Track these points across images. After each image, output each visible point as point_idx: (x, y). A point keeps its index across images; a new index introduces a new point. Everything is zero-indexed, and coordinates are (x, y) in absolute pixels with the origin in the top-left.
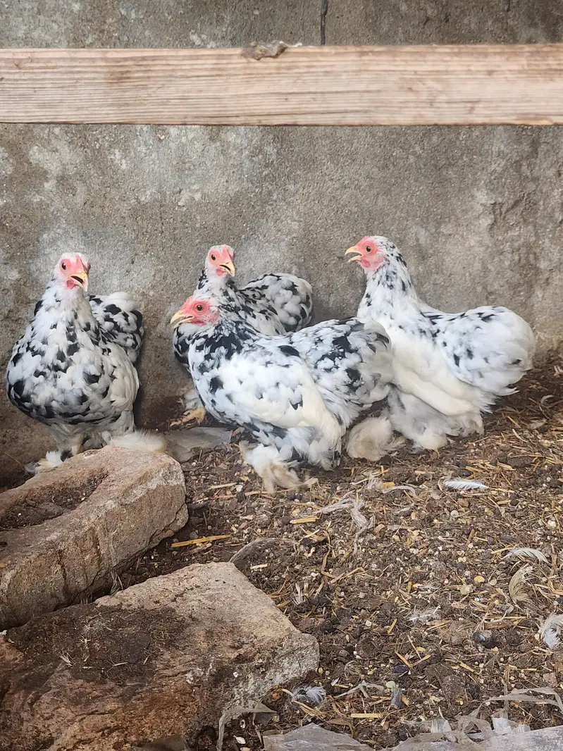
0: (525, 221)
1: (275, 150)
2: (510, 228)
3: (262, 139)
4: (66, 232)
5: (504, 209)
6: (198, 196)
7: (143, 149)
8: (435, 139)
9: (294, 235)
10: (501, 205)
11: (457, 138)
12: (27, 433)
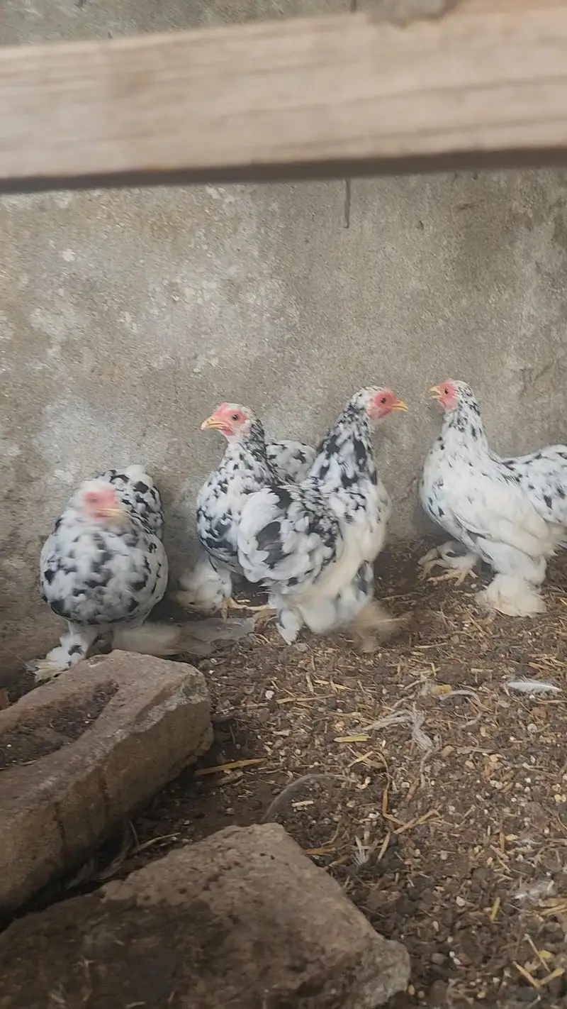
0: (554, 387)
1: (298, 313)
2: (541, 395)
3: (284, 300)
4: (72, 403)
5: (534, 376)
6: (214, 362)
7: (156, 311)
8: (464, 302)
9: (319, 403)
10: (531, 370)
11: (487, 301)
12: (31, 625)
